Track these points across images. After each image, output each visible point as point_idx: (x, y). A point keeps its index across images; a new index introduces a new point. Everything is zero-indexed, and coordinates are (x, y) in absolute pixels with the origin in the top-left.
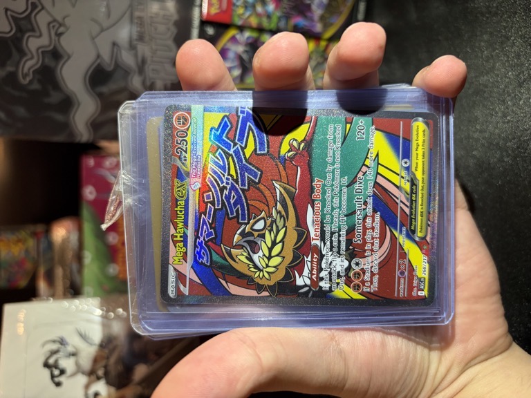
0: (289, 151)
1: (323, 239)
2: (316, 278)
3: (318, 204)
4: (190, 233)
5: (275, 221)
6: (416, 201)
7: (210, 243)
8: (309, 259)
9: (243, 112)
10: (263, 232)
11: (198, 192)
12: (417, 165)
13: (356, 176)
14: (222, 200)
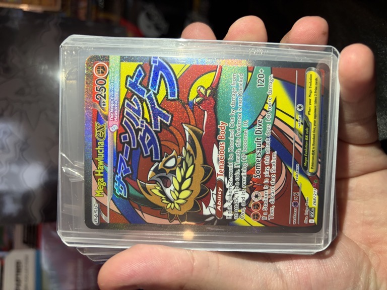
0: (197, 97)
1: (226, 174)
2: (221, 208)
3: (222, 144)
4: (109, 169)
5: (185, 159)
6: (308, 141)
7: (127, 179)
8: (215, 192)
9: (155, 62)
10: (174, 169)
11: (115, 133)
12: (310, 110)
13: (256, 120)
14: (137, 140)
